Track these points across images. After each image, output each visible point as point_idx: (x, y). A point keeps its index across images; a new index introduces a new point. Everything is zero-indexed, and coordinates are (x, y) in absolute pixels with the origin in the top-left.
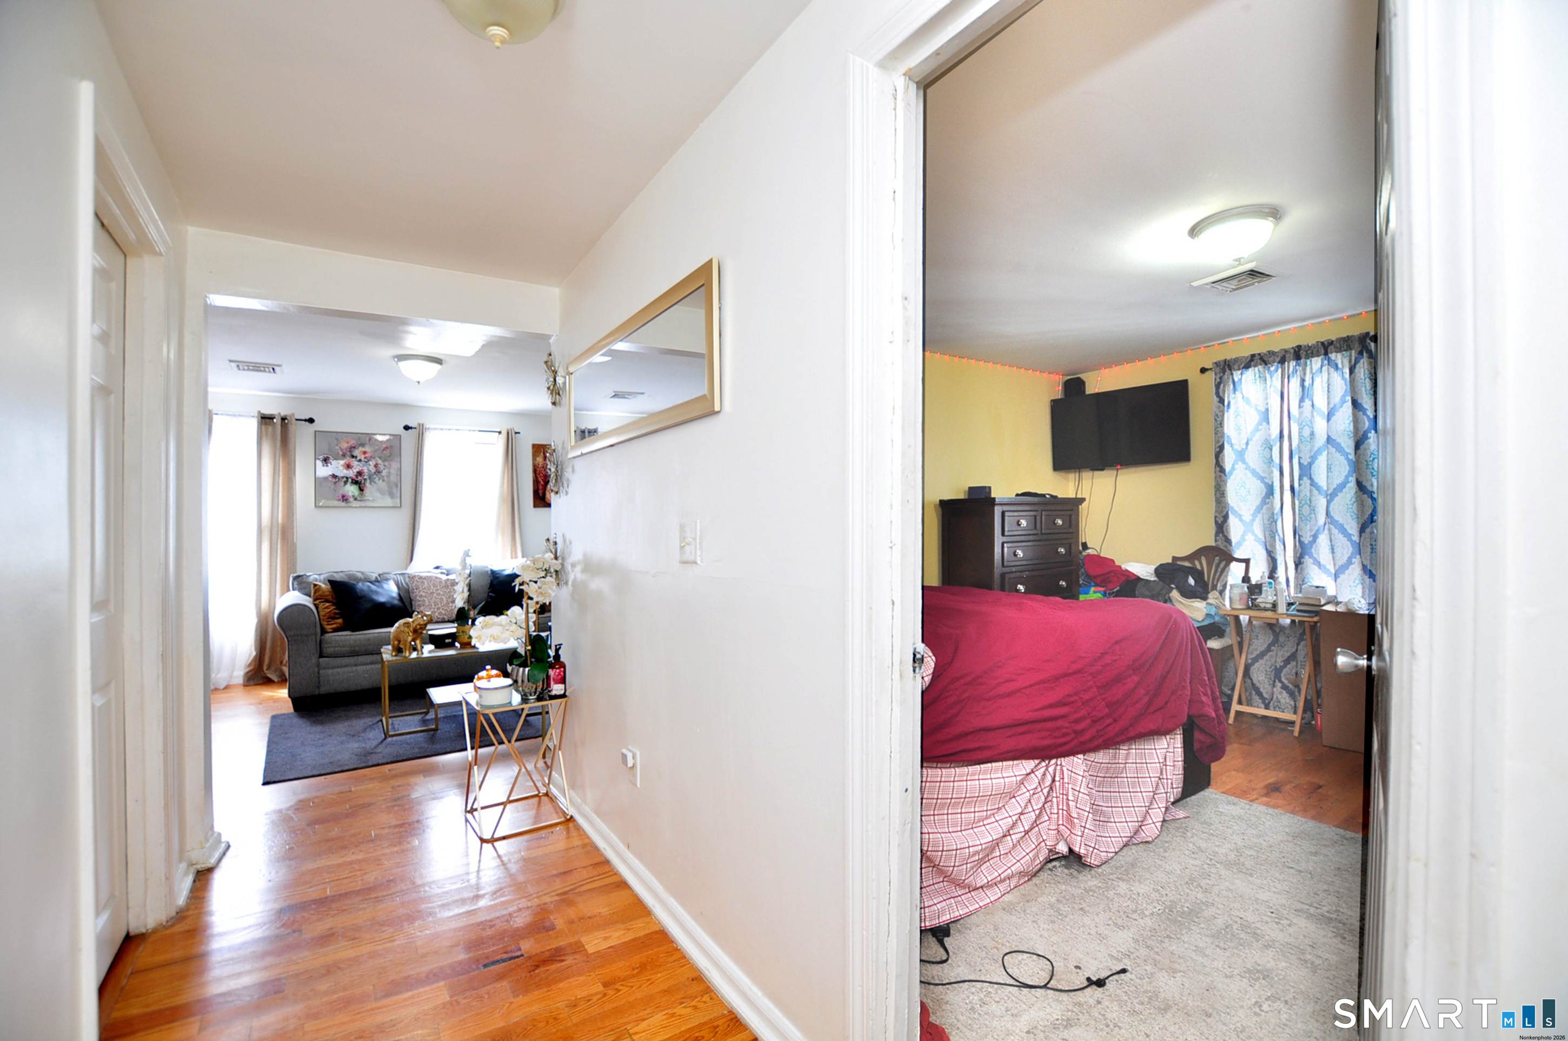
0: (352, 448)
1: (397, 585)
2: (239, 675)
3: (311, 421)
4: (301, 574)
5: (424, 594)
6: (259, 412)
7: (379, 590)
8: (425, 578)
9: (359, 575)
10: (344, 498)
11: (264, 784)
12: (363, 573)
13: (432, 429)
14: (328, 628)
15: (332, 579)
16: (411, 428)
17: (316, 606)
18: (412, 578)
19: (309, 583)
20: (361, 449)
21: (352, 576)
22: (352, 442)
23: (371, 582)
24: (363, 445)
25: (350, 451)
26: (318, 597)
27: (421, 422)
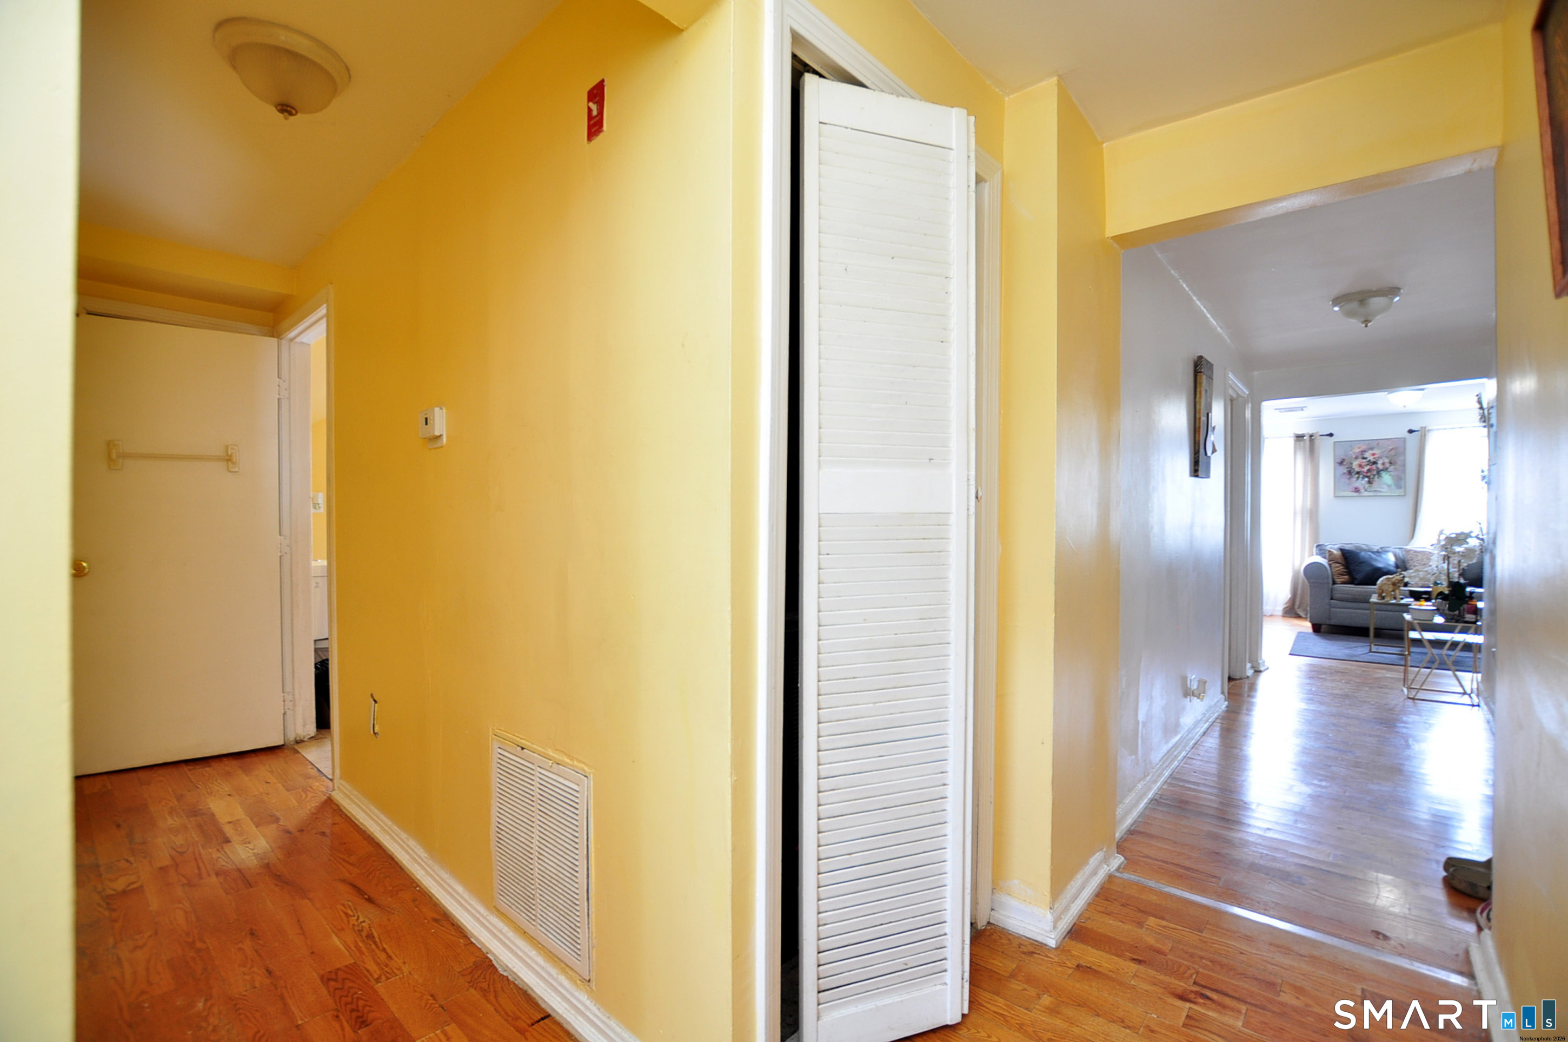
0: (1364, 451)
1: (1395, 556)
2: (1280, 609)
3: (1331, 435)
4: (1321, 543)
5: (1417, 564)
6: (1295, 434)
7: (1379, 558)
8: (1419, 552)
9: (1364, 547)
10: (1357, 490)
11: (1290, 654)
12: (1367, 545)
13: (1434, 430)
14: (1338, 580)
15: (1342, 548)
16: (1414, 431)
17: (1330, 565)
18: (1409, 551)
19: (1326, 550)
20: (1371, 452)
21: (1357, 548)
22: (1363, 448)
23: (1373, 552)
24: (1372, 449)
25: (1362, 454)
26: (1332, 559)
27: (1424, 426)
